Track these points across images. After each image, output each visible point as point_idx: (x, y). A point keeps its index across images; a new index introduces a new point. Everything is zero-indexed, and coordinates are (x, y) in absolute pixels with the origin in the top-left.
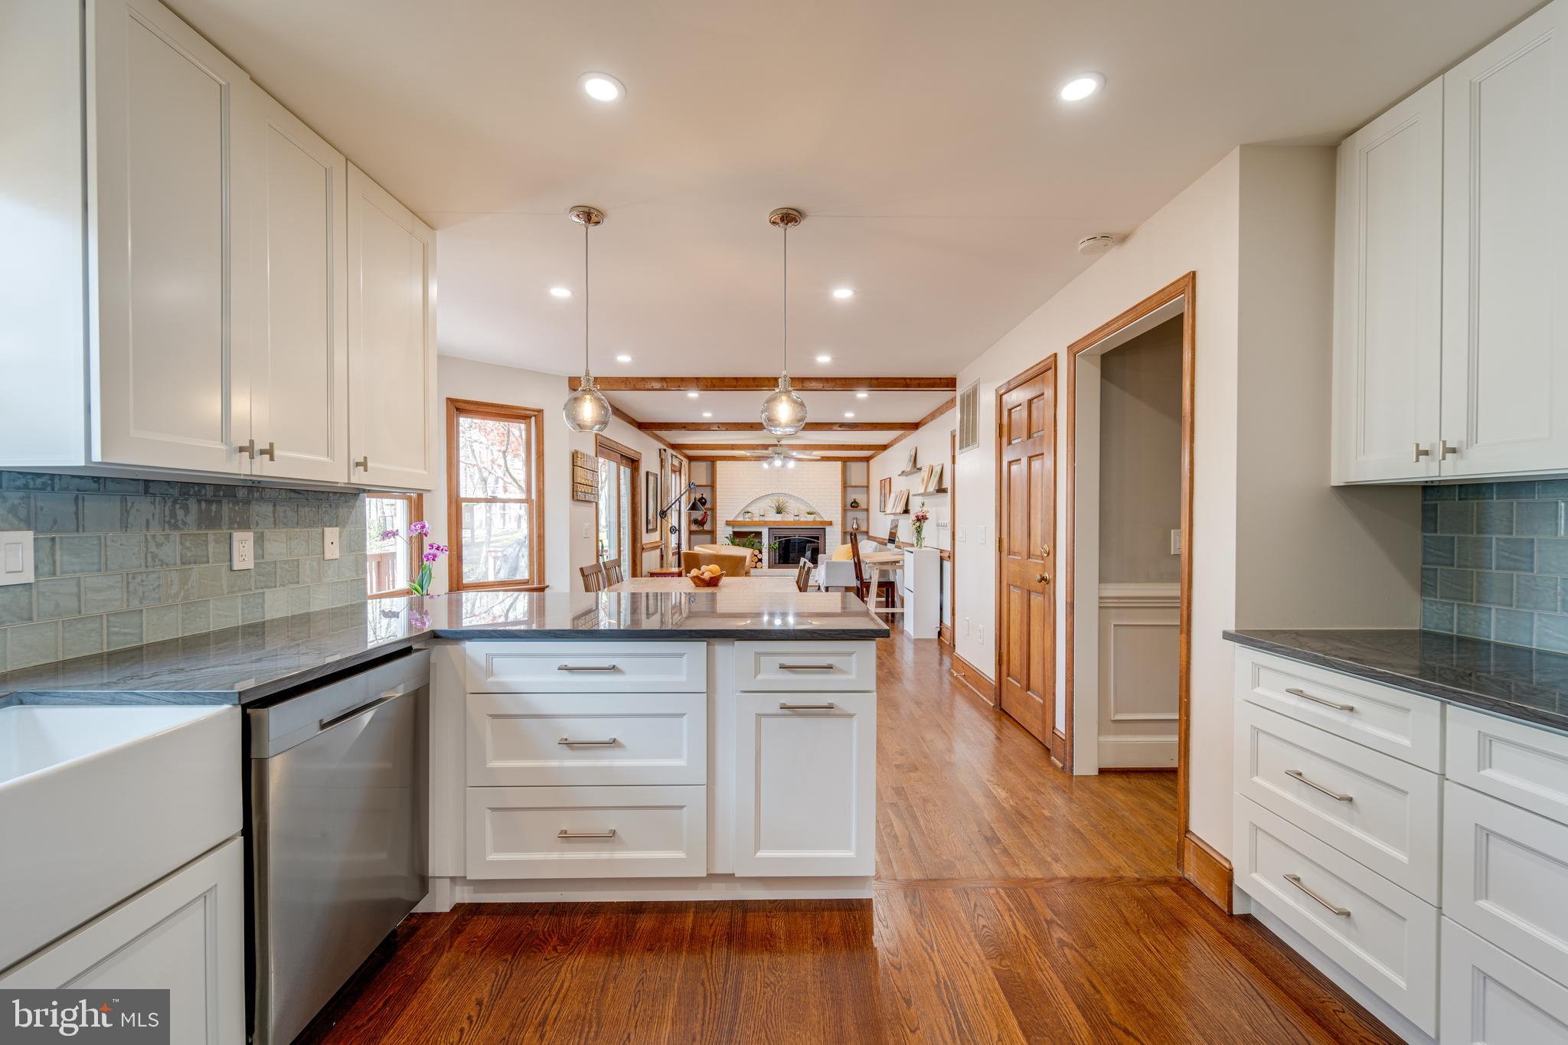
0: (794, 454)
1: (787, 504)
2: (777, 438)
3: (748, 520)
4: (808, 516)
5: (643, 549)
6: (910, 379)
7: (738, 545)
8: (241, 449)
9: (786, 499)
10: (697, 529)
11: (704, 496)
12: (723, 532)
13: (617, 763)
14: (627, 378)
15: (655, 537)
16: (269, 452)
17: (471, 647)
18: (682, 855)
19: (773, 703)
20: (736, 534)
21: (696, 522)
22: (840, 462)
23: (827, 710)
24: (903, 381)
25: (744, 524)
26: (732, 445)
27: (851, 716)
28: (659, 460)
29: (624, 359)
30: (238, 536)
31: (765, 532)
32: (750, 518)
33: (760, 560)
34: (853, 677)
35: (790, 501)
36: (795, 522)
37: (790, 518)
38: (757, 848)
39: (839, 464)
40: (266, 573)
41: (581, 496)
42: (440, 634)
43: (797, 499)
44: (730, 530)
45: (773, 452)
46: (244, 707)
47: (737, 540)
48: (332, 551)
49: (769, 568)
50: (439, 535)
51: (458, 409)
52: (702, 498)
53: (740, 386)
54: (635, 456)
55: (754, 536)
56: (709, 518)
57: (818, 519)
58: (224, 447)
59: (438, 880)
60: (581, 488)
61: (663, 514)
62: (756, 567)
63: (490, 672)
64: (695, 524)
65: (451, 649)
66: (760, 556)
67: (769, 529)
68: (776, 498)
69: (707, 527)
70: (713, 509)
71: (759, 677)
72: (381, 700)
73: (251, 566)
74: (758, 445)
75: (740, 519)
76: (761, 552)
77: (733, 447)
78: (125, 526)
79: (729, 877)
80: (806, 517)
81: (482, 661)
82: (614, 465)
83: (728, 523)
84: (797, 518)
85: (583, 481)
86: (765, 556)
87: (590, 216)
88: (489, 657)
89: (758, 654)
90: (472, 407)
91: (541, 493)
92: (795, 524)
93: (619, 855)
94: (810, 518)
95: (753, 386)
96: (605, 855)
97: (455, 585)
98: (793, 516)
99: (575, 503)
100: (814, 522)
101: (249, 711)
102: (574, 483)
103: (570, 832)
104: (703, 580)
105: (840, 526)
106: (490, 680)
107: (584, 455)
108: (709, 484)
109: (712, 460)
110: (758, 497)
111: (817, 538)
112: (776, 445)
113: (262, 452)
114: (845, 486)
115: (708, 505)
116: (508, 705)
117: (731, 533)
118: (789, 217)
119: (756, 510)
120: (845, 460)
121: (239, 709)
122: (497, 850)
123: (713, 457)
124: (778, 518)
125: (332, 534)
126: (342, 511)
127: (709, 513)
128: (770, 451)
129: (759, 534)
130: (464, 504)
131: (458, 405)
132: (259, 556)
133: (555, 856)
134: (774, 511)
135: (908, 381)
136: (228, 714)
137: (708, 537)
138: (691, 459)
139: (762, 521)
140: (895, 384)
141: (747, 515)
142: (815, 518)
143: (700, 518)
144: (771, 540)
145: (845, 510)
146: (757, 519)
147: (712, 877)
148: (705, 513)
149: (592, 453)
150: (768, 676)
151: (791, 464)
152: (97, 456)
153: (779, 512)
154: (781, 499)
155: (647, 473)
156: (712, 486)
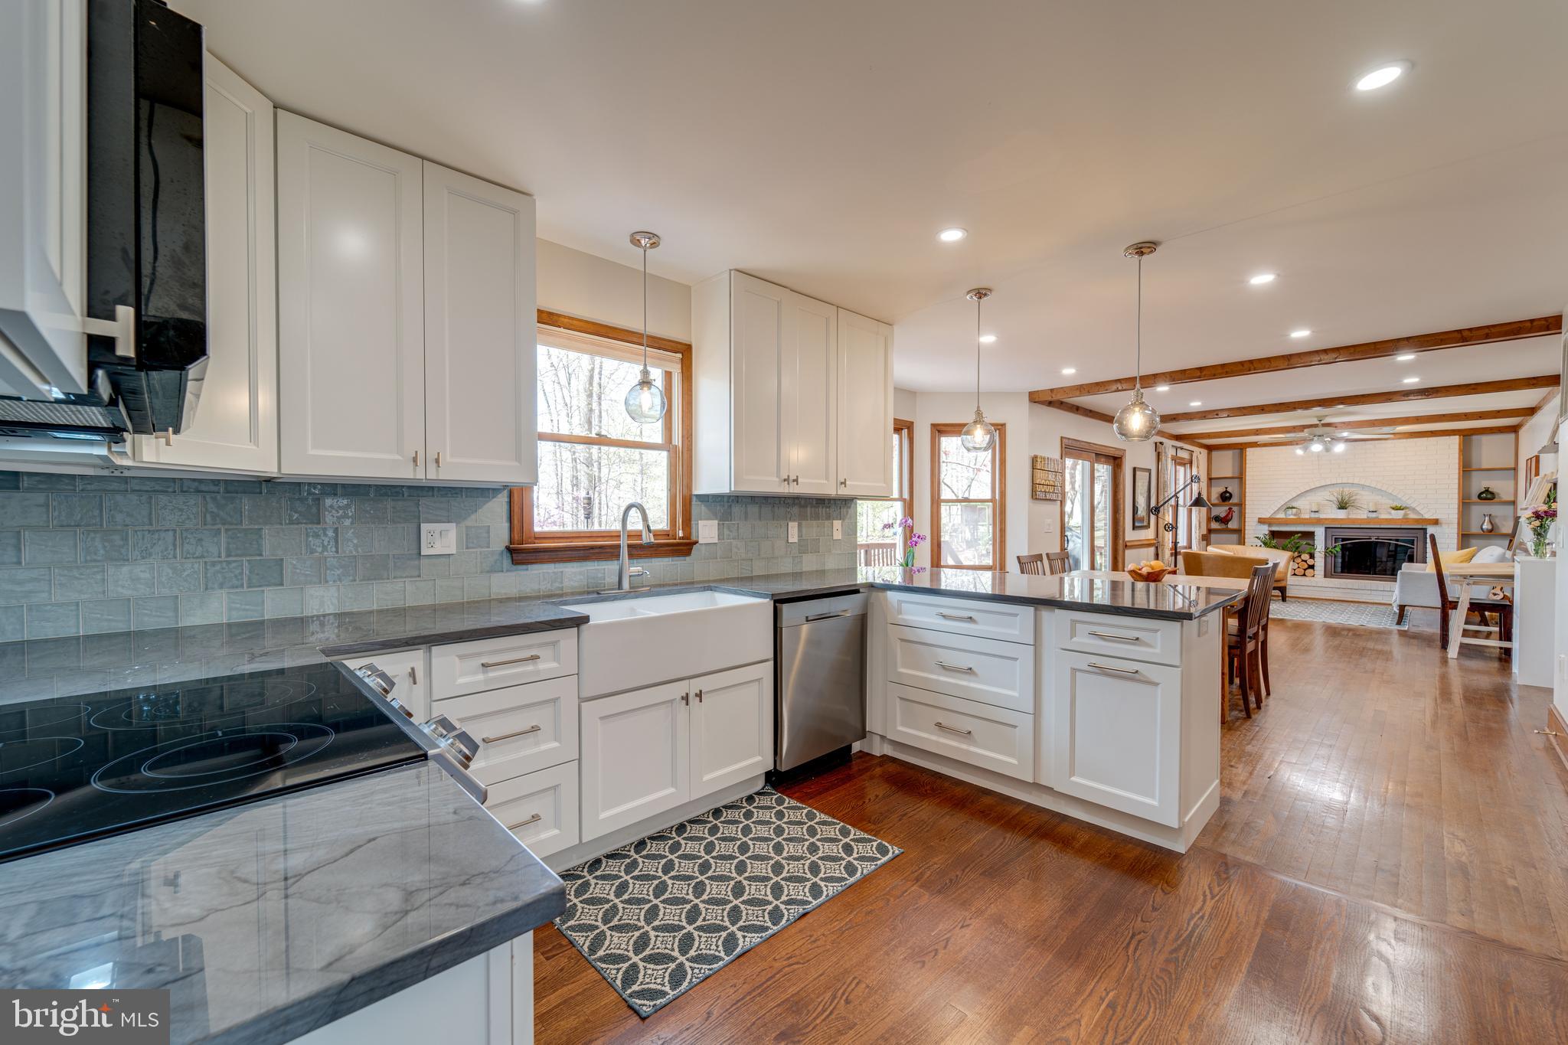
0: (1345, 434)
1: (1358, 497)
2: (1317, 417)
3: (1292, 517)
4: (1393, 511)
5: (1126, 546)
6: (1470, 330)
7: (1275, 547)
8: (785, 480)
9: (1354, 490)
10: (1219, 527)
11: (1229, 490)
12: (1255, 531)
13: (972, 685)
14: (1081, 386)
15: (1149, 534)
16: (796, 481)
17: (890, 594)
18: (1014, 761)
19: (1083, 662)
20: (1274, 534)
21: (1217, 519)
22: (1457, 437)
23: (1134, 677)
24: (1456, 335)
25: (1286, 522)
26: (1257, 430)
27: (1156, 684)
28: (1154, 455)
29: (1069, 371)
30: (791, 524)
31: (1320, 533)
32: (1295, 515)
33: (1312, 567)
34: (1158, 651)
35: (1363, 493)
36: (1369, 520)
37: (1362, 515)
38: (1072, 773)
39: (1455, 440)
40: (803, 547)
41: (1042, 495)
42: (875, 585)
43: (1374, 490)
44: (1265, 530)
45: (1310, 434)
46: (776, 602)
47: (1274, 542)
48: (837, 535)
49: (1325, 576)
50: (923, 528)
51: (939, 431)
52: (1226, 492)
53: (1205, 376)
54: (1117, 454)
55: (1300, 537)
56: (1235, 515)
57: (1412, 516)
58: (777, 479)
59: (874, 735)
60: (1039, 488)
61: (1156, 510)
62: (1304, 575)
63: (900, 612)
64: (1216, 521)
65: (881, 594)
66: (1311, 562)
67: (1326, 528)
68: (1338, 489)
69: (1233, 525)
70: (1241, 505)
71: (1075, 639)
72: (838, 616)
73: (797, 541)
74: (1294, 427)
75: (1281, 515)
76: (1312, 556)
77: (1257, 432)
78: (746, 518)
79: (1049, 790)
80: (1390, 513)
81: (896, 605)
82: (1087, 464)
83: (1261, 521)
84: (1374, 515)
85: (1043, 482)
86: (1319, 561)
87: (981, 293)
88: (900, 602)
89: (1074, 622)
90: (949, 429)
91: (1003, 494)
92: (1369, 523)
93: (973, 749)
94: (1399, 514)
95: (1222, 373)
96: (964, 746)
97: (935, 563)
98: (1366, 512)
99: (1036, 501)
100: (1405, 519)
101: (777, 605)
102: (1034, 484)
103: (943, 724)
104: (1141, 575)
105: (1456, 526)
106: (900, 617)
107: (1044, 458)
108: (1236, 475)
109: (1241, 448)
110: (1308, 489)
111: (1412, 542)
112: (1316, 426)
113: (794, 481)
114: (1467, 469)
115: (1235, 500)
116: (909, 634)
117: (1267, 533)
118: (1143, 249)
119: (1306, 507)
120: (1466, 435)
121: (772, 602)
122: (903, 725)
123: (1241, 444)
124: (1341, 514)
125: (837, 524)
126: (844, 510)
127: (1235, 509)
128: (1305, 434)
129: (1310, 535)
130: (942, 504)
131: (939, 428)
132: (799, 535)
133: (934, 738)
134: (1335, 507)
135: (1465, 334)
136: (767, 604)
137: (1235, 537)
138: (1210, 448)
139: (1315, 518)
140: (1442, 340)
141: (1290, 512)
142: (1406, 514)
143: (1223, 515)
144: (1329, 543)
145: (1465, 504)
146: (1307, 516)
147: (1037, 786)
148: (1230, 509)
149: (1056, 455)
150: (1082, 640)
151: (1340, 448)
152: (733, 489)
153: (1342, 506)
154: (1347, 490)
155: (1135, 469)
156: (1241, 478)
